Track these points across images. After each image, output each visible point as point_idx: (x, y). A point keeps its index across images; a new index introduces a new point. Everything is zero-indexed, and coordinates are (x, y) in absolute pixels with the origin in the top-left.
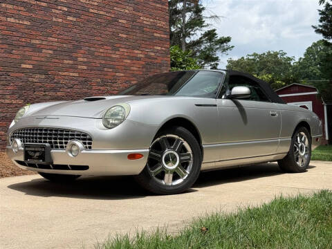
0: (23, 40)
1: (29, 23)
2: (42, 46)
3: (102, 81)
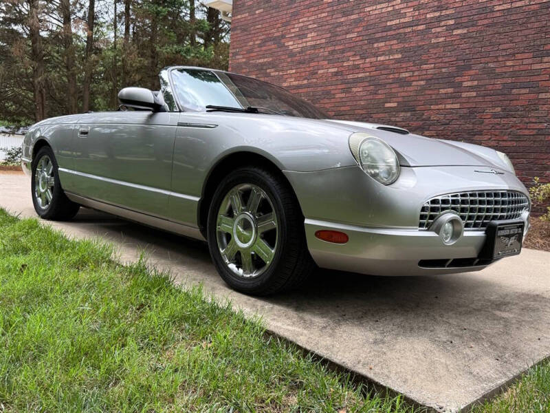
0: (391, 76)
1: (400, 56)
2: (412, 79)
3: (504, 110)
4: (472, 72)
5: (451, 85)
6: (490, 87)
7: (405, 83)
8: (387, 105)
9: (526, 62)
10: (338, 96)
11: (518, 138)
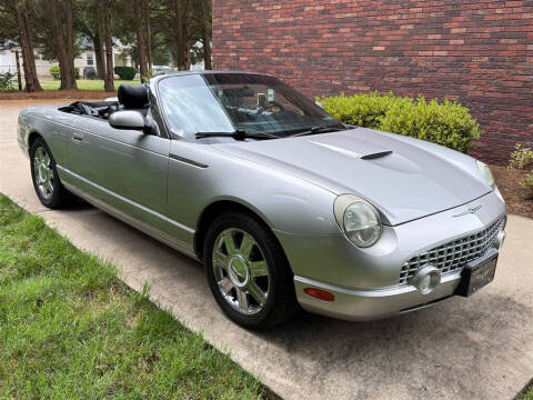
0: (379, 18)
2: (401, 22)
3: (491, 60)
4: (460, 19)
5: (440, 30)
6: (479, 35)
7: (394, 26)
8: (375, 48)
9: (515, 10)
10: (325, 36)
11: (503, 90)
